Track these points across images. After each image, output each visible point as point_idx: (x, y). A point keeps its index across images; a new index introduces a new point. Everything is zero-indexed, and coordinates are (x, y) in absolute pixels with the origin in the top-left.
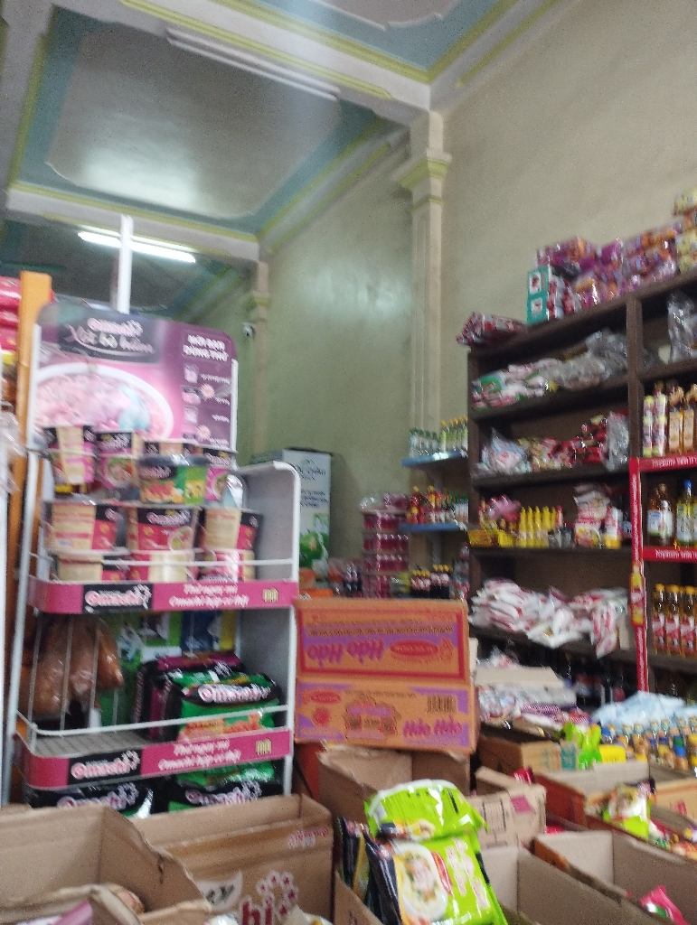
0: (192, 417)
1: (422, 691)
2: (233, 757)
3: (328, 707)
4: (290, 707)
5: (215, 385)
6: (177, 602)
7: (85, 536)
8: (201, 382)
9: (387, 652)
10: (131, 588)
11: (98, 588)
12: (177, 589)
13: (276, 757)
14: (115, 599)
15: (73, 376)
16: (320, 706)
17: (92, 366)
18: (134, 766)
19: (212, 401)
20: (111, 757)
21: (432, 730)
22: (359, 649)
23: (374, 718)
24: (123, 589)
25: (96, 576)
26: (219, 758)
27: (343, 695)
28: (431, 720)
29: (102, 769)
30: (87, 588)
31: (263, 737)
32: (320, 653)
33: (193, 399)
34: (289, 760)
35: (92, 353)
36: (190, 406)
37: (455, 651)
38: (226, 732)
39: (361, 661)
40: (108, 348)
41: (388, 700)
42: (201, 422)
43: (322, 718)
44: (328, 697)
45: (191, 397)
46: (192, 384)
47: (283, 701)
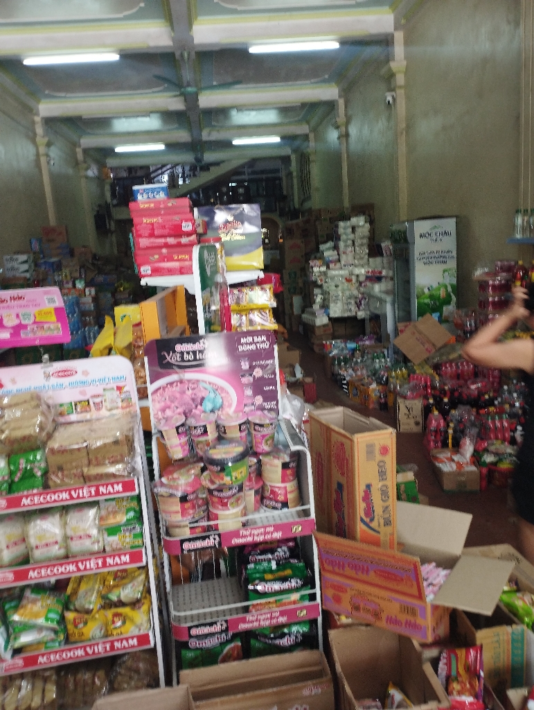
0: (249, 392)
1: (397, 600)
2: (283, 620)
3: (341, 594)
4: (318, 591)
5: (263, 367)
6: (236, 541)
7: (177, 512)
8: (252, 368)
9: (372, 573)
10: (208, 537)
11: (189, 540)
12: (236, 534)
13: (312, 617)
14: (199, 544)
15: (171, 384)
16: (337, 593)
17: (181, 375)
18: (224, 627)
19: (262, 378)
20: (211, 624)
21: (404, 625)
22: (355, 567)
23: (368, 608)
24: (204, 538)
25: (187, 534)
26: (274, 621)
27: (348, 590)
28: (403, 617)
29: (206, 630)
30: (182, 541)
31: (301, 609)
32: (332, 563)
33: (249, 380)
34: (320, 619)
35: (180, 367)
36: (247, 385)
37: (415, 583)
38: (277, 607)
39: (356, 573)
40: (189, 361)
41: (376, 600)
42: (255, 394)
43: (338, 600)
44: (340, 588)
45: (247, 380)
46: (246, 371)
47: (313, 587)
